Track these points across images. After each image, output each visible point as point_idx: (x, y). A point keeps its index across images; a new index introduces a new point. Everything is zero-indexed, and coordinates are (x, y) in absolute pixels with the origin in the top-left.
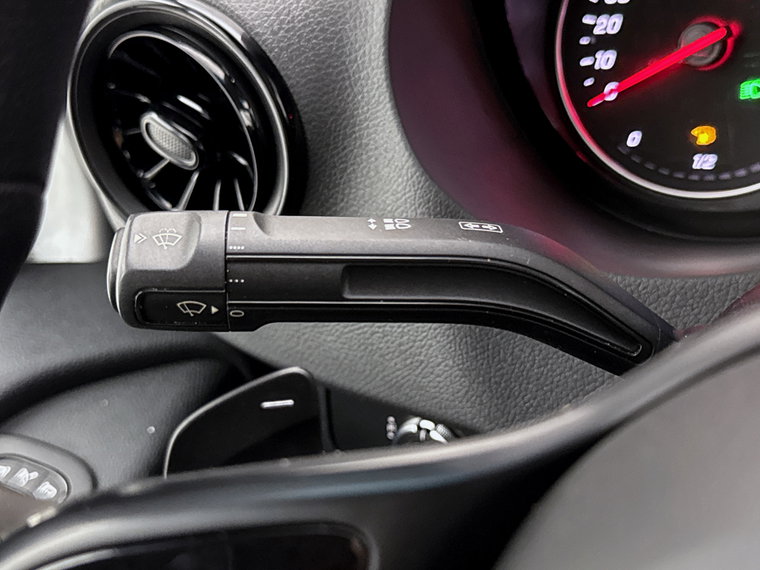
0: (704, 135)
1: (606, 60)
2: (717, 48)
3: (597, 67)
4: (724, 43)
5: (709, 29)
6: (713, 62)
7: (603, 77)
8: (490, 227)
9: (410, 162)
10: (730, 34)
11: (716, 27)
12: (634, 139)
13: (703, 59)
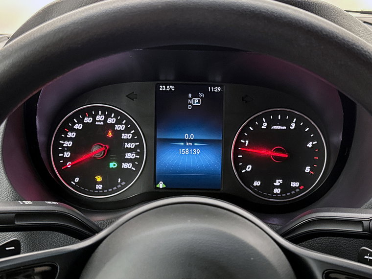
0: (99, 179)
1: (67, 155)
2: (103, 152)
3: (65, 156)
4: (105, 151)
5: (100, 147)
6: (102, 156)
7: (66, 160)
8: (55, 203)
9: (10, 186)
10: (106, 149)
11: (102, 146)
12: (77, 179)
13: (99, 156)
